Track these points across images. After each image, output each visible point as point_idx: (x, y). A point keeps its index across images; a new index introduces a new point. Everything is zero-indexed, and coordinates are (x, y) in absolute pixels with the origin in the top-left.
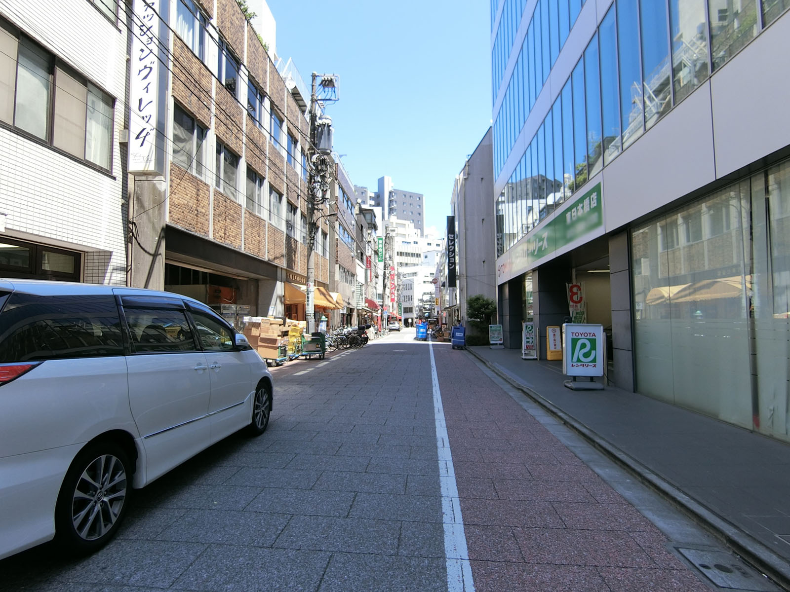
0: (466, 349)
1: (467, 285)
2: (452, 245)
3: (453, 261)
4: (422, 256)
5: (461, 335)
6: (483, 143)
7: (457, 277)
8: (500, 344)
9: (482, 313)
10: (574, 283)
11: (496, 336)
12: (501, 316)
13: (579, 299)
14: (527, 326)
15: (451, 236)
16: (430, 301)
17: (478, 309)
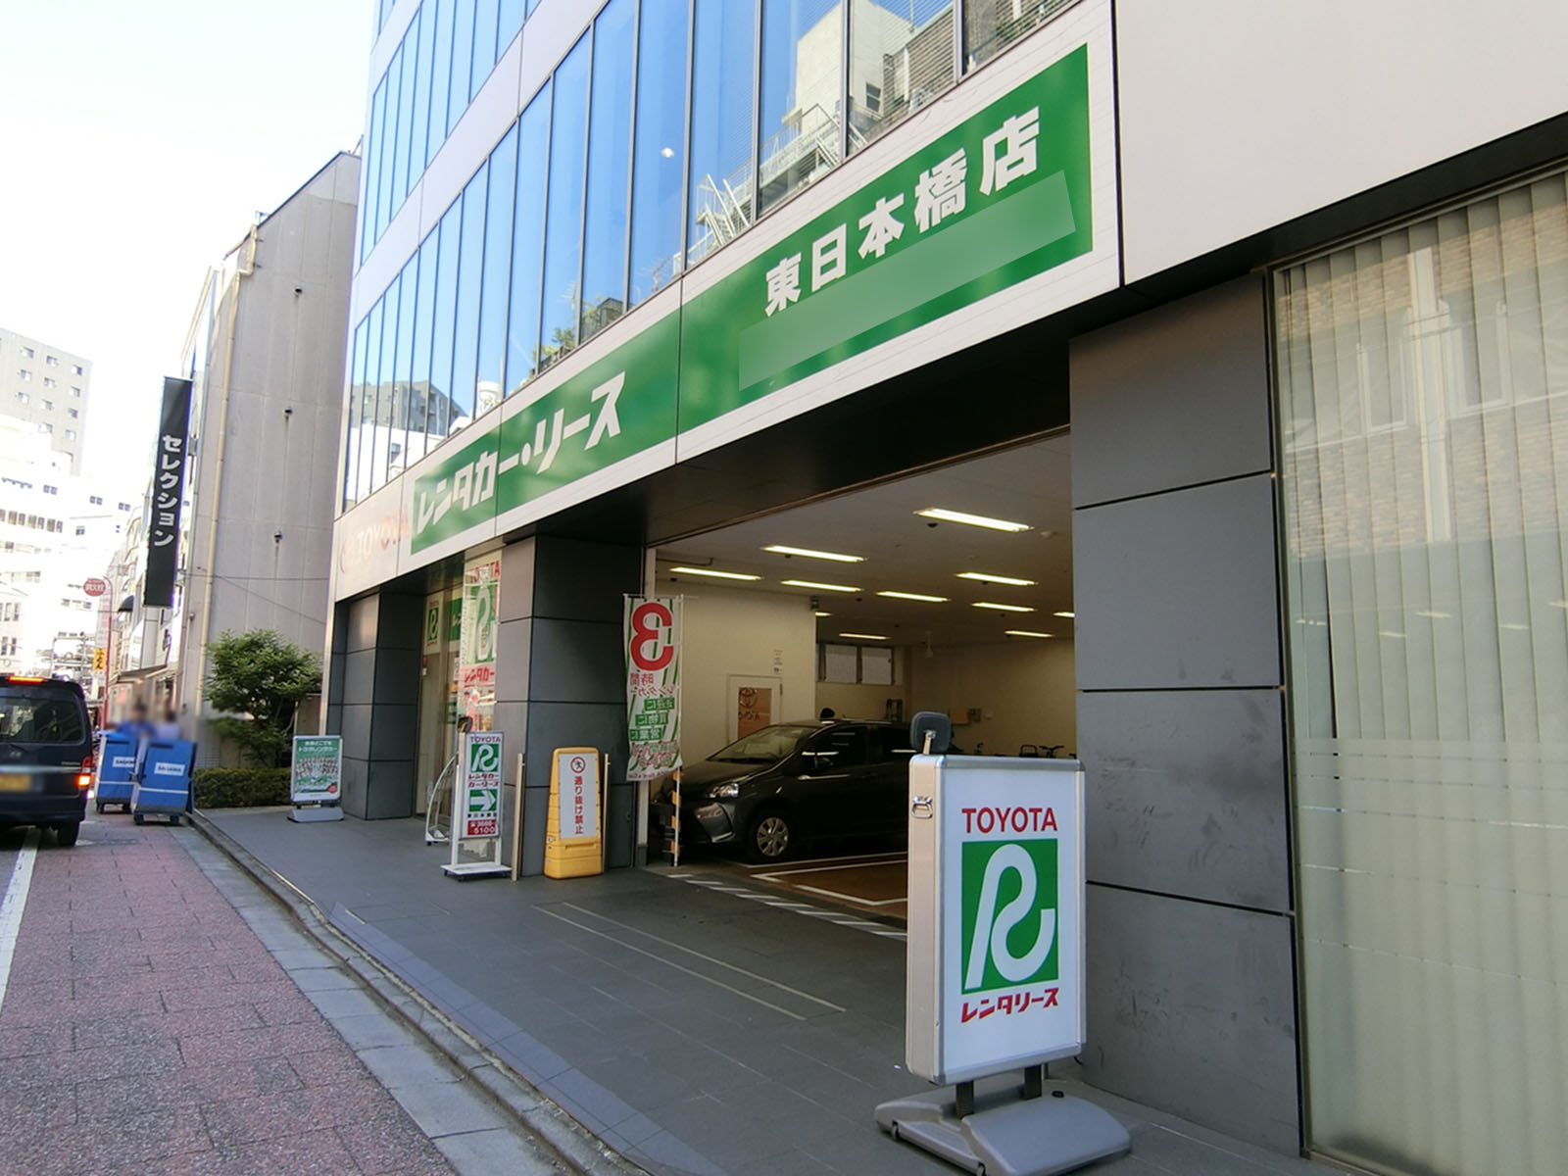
0: (191, 822)
1: (212, 603)
2: (172, 472)
3: (171, 524)
4: (69, 528)
5: (180, 769)
6: (312, 190)
7: (180, 577)
8: (332, 804)
9: (265, 693)
10: (651, 600)
11: (317, 774)
12: (338, 704)
13: (659, 655)
14: (475, 748)
15: (172, 443)
16: (79, 659)
17: (253, 681)
